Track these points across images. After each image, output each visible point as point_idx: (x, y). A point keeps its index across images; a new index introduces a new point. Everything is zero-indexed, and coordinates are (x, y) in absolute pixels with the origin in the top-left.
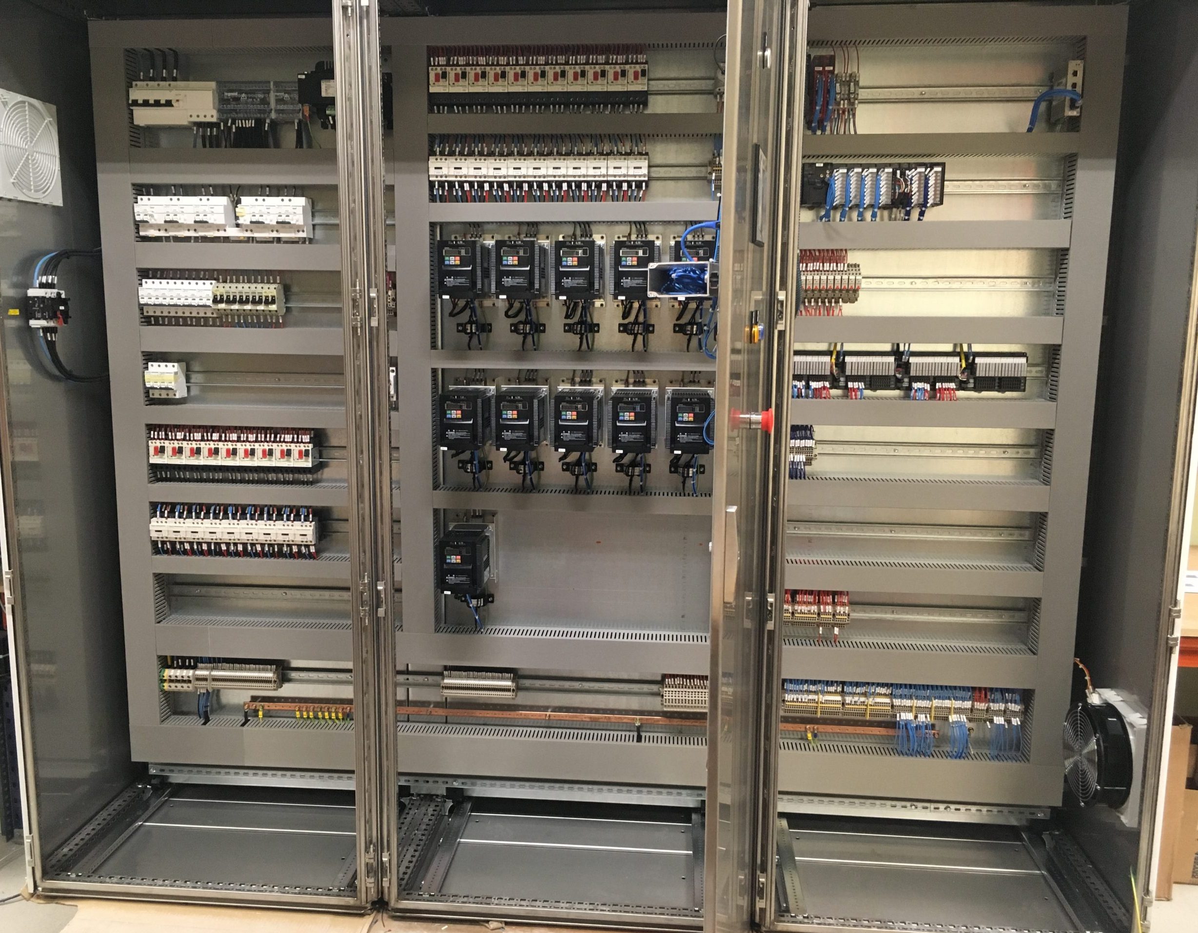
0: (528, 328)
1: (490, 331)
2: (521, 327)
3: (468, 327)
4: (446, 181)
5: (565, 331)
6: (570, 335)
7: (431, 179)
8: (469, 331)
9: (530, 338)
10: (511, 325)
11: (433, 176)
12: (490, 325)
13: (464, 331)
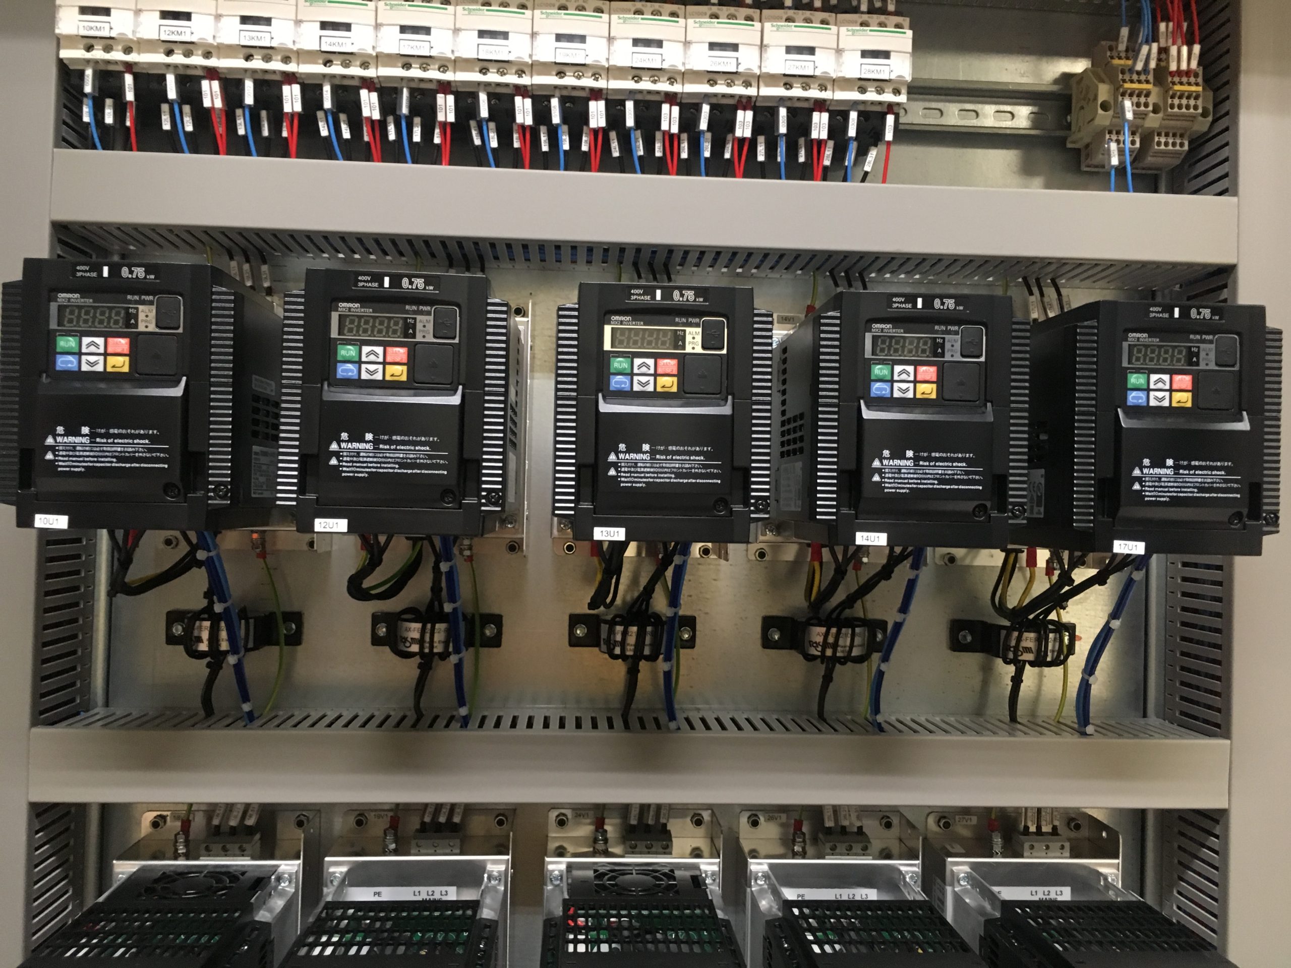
0: (439, 637)
1: (295, 639)
2: (413, 630)
3: (204, 630)
4: (129, 67)
5: (574, 642)
6: (592, 656)
7: (65, 54)
8: (203, 647)
9: (444, 672)
10: (376, 619)
11: (73, 40)
12: (297, 618)
13: (188, 642)
